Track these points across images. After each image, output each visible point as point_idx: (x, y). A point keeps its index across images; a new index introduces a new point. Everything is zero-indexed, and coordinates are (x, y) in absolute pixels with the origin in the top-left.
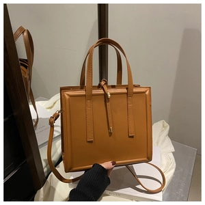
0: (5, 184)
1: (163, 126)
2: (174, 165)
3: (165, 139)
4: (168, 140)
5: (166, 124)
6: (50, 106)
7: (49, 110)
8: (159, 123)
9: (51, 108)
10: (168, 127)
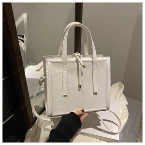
0: (4, 126)
1: (120, 86)
2: (127, 114)
3: (121, 96)
4: (123, 97)
5: (122, 85)
6: (38, 69)
7: (37, 72)
8: (117, 84)
9: (38, 70)
10: (124, 87)
